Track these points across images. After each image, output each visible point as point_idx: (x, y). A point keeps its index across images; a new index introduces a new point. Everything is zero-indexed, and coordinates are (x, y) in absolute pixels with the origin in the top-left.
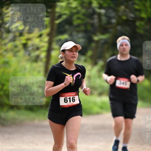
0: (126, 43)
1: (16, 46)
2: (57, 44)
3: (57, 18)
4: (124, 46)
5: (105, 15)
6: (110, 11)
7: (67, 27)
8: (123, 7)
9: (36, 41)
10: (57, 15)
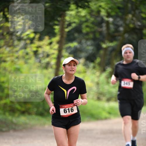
0: (130, 51)
1: (27, 54)
2: (66, 51)
3: (66, 26)
4: (128, 54)
5: (113, 23)
6: (118, 19)
7: (76, 35)
8: (130, 16)
9: (47, 49)
10: (67, 23)
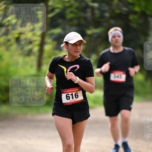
0: (118, 35)
1: (9, 40)
3: (50, 11)
5: (99, 9)
6: (103, 5)
7: (60, 21)
10: (50, 8)
